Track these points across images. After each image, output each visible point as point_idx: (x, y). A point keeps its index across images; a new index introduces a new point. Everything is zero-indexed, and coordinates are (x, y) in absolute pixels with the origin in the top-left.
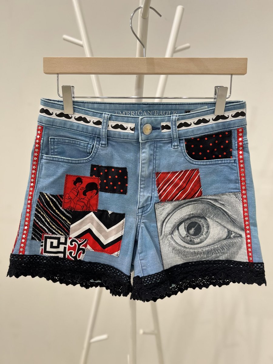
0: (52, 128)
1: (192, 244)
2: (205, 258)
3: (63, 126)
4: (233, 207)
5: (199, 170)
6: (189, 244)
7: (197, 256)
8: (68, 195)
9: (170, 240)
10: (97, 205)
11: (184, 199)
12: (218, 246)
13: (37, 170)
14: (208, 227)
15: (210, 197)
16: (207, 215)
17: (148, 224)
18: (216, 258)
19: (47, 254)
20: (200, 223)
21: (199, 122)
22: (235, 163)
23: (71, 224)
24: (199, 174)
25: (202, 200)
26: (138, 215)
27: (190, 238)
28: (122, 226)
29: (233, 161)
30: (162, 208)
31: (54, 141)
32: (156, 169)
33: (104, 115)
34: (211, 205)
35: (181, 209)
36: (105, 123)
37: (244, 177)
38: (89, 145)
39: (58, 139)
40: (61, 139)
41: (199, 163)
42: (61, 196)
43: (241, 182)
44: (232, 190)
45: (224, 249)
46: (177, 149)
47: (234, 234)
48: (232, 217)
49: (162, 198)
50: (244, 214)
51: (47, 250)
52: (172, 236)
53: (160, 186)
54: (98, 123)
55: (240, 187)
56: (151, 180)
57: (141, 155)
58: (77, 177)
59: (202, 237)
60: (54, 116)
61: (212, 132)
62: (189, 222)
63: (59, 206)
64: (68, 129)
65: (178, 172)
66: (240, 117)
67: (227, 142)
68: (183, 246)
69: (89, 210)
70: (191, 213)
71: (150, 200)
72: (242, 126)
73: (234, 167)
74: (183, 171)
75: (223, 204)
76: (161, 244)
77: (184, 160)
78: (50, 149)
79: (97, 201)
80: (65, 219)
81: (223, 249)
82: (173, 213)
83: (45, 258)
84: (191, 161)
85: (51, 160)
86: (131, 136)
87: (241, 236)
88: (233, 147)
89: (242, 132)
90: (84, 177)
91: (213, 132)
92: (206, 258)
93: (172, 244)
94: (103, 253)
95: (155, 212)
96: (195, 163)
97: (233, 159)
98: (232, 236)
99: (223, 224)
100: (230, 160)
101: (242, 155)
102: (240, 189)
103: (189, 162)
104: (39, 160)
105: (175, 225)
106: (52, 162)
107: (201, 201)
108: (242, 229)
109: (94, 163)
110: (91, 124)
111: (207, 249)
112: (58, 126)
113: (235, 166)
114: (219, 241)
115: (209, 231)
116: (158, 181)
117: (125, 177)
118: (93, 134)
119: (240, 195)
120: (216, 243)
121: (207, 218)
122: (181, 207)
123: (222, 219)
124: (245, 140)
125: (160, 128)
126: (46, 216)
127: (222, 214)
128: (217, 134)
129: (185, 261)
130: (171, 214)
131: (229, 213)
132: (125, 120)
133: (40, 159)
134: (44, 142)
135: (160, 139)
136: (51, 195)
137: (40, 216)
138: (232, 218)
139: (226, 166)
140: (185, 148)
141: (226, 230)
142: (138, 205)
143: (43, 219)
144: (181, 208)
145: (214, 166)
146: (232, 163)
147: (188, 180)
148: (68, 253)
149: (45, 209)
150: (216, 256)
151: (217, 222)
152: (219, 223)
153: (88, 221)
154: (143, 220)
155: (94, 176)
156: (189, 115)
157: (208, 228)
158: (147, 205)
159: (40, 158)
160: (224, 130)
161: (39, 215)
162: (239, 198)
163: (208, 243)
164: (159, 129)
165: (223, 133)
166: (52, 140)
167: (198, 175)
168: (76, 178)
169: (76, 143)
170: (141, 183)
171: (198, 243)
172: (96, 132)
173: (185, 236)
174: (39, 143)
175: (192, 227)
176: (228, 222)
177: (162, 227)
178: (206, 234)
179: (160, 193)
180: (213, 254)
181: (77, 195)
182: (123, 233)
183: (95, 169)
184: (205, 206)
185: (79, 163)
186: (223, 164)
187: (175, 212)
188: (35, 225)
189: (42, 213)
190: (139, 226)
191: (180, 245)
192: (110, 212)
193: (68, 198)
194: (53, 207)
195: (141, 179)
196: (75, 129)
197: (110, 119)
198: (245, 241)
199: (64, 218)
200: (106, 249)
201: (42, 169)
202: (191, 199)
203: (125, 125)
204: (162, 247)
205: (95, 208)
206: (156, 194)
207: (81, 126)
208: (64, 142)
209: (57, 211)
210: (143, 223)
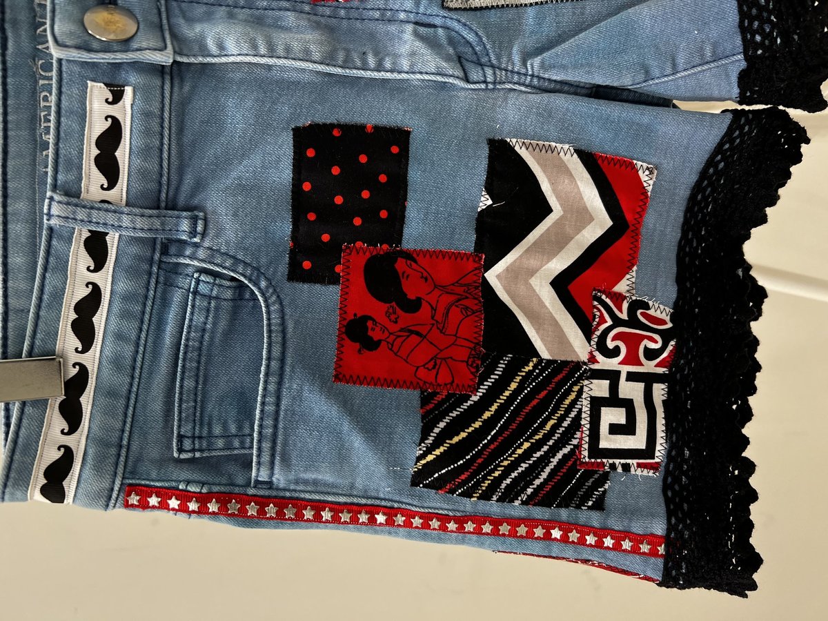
0: (134, 447)
3: (123, 402)
8: (422, 373)
10: (457, 256)
13: (319, 501)
17: (530, 43)
19: (658, 447)
23: (536, 354)
26: (494, 83)
28: (537, 149)
31: (193, 437)
33: (53, 222)
36: (89, 215)
38: (203, 288)
39: (180, 420)
40: (180, 406)
42: (425, 401)
51: (642, 446)
54: (96, 247)
56: (344, 24)
57: (231, 59)
58: (344, 336)
60: (78, 442)
63: (465, 406)
64: (133, 377)
69: (476, 288)
71: (431, 30)
78: (228, 453)
79: (443, 254)
80: (518, 379)
83: (673, 453)
85: (273, 449)
86: (147, 100)
90: (343, 311)
94: (643, 231)
104: (275, 497)
106: (279, 441)
109: (283, 268)
110: (104, 279)
112: (125, 422)
117: (336, 133)
118: (150, 274)
126: (510, 456)
132: (76, 126)
133: (274, 493)
134: (196, 476)
136: (422, 440)
137: (508, 481)
142: (451, 80)
143: (520, 470)
148: (649, 367)
149: (480, 461)
153: (522, 289)
154: (513, 64)
155: (338, 269)
158: (451, 42)
159: (267, 493)
161: (503, 486)
166: (187, 444)
168: (348, 342)
169: (197, 344)
170: (359, 64)
172: (139, 258)
174: (203, 500)
181: (418, 334)
182: (566, 146)
183: (307, 265)
185: (284, 332)
188: (543, 498)
189: (497, 474)
190: (535, 81)
192: (486, 201)
193: (434, 372)
194: (471, 429)
195: (340, 62)
196: (132, 348)
197: (72, 193)
199: (513, 386)
200: (629, 217)
201: (315, 482)
203: (98, 126)
205: (471, 265)
206: (404, 4)
207: (114, 320)
208: (192, 396)
209: (487, 415)
210: (524, 64)
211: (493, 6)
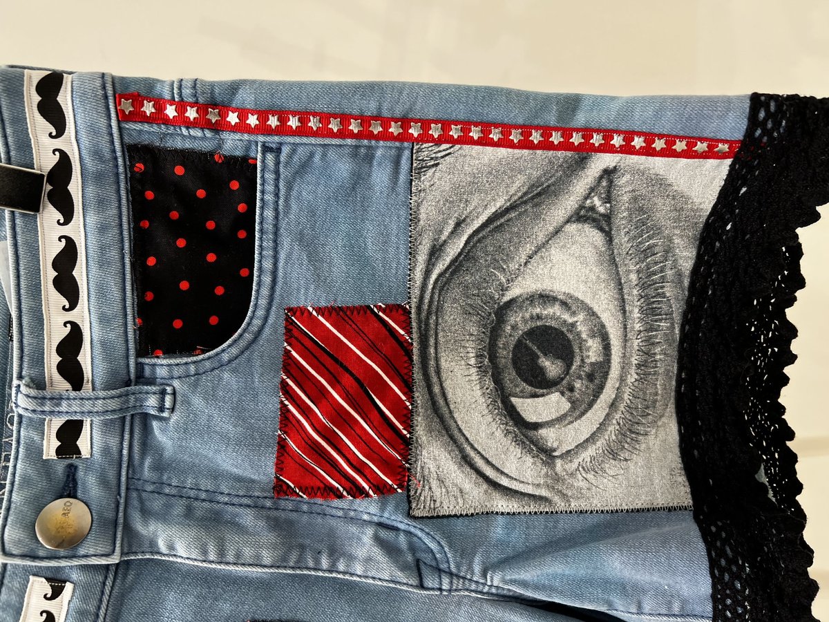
1: (606, 375)
2: (670, 328)
4: (475, 185)
5: (294, 304)
6: (601, 388)
7: (658, 357)
9: (574, 465)
11: (408, 388)
12: (632, 267)
14: (546, 298)
15: (418, 275)
16: (492, 298)
17: (495, 556)
18: (681, 282)
20: (523, 328)
21: (67, 287)
22: (278, 151)
24: (311, 309)
25: (425, 307)
26: (450, 591)
27: (580, 377)
29: (270, 157)
30: (434, 484)
32: (256, 494)
34: (452, 274)
35: (452, 406)
37: (345, 118)
41: (263, 302)
43: (371, 136)
44: (403, 177)
45: (649, 247)
46: (179, 398)
47: (596, 199)
48: (520, 194)
49: (390, 482)
50: (511, 145)
52: (561, 457)
53: (337, 485)
55: (389, 144)
56: (305, 518)
59: (583, 329)
61: (126, 233)
62: (510, 376)
65: (286, 402)
66: (65, 99)
67: (179, 170)
68: (608, 415)
70: (472, 361)
71: (393, 534)
72: (106, 97)
73: (296, 158)
74: (283, 380)
75: (458, 224)
76: (584, 505)
77: (234, 371)
81: (648, 252)
82: (462, 440)
84: (248, 337)
86: (84, 599)
87: (609, 173)
88: (206, 146)
89: (138, 100)
91: (125, 226)
92: (672, 324)
93: (593, 458)
95: (450, 516)
96: (257, 322)
97: (259, 156)
98: (602, 210)
99: (541, 238)
100: (263, 171)
101: (243, 114)
102: (397, 144)
103: (247, 348)
105: (516, 440)
107: (429, 313)
108: (581, 163)
111: (636, 314)
113: (294, 151)
114: (613, 262)
115: (561, 297)
116: (311, 492)
119: (427, 150)
120: (618, 273)
121: (506, 299)
122: (441, 402)
123: (520, 238)
124: (176, 91)
125: (69, 461)
127: (498, 236)
128: (139, 208)
129: (671, 408)
130: (468, 449)
131: (498, 205)
135: (125, 465)
138: (522, 197)
139: (289, 188)
140: (178, 361)
141: (572, 228)
142: (404, 588)
144: (447, 404)
145: (286, 242)
146: (277, 163)
147: (329, 362)
150: (672, 281)
151: (532, 261)
152: (536, 252)
154: (473, 573)
156: (25, 332)
157: (548, 297)
158: (412, 548)
160: (122, 177)
162: (439, 155)
163: (611, 307)
164: (71, 470)
165: (137, 186)
167: (314, 313)
170: (311, 564)
171: (607, 348)
173: (569, 399)
175: (536, 364)
176: (537, 216)
177: (516, 492)
178: (574, 308)
179: (367, 487)
180: (664, 296)
184: (455, 300)
186: (281, 202)
187: (460, 430)
190: (494, 590)
191: (602, 426)
195: (291, 564)
198: (634, 159)
202: (415, 358)
203: (32, 620)
204: (597, 504)
206: (369, 508)
210: (484, 575)
211: (461, 515)
